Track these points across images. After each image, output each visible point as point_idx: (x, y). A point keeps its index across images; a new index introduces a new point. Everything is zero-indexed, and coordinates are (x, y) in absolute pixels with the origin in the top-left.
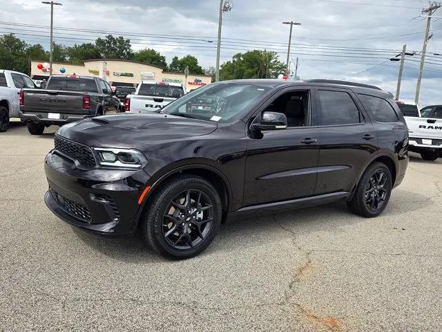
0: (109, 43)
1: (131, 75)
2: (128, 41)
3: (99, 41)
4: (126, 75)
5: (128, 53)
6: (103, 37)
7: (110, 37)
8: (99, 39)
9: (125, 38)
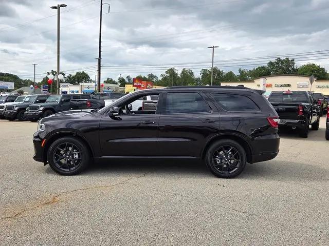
0: (277, 63)
1: (289, 85)
2: (293, 60)
3: (271, 64)
4: (285, 86)
5: (293, 69)
6: (273, 60)
7: (279, 60)
8: (271, 62)
9: (290, 59)
